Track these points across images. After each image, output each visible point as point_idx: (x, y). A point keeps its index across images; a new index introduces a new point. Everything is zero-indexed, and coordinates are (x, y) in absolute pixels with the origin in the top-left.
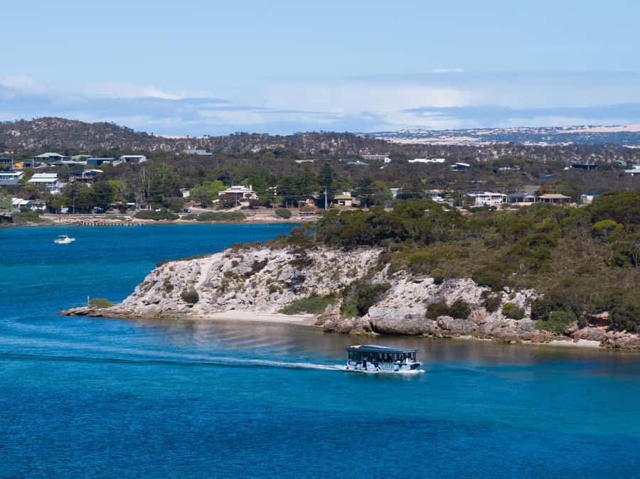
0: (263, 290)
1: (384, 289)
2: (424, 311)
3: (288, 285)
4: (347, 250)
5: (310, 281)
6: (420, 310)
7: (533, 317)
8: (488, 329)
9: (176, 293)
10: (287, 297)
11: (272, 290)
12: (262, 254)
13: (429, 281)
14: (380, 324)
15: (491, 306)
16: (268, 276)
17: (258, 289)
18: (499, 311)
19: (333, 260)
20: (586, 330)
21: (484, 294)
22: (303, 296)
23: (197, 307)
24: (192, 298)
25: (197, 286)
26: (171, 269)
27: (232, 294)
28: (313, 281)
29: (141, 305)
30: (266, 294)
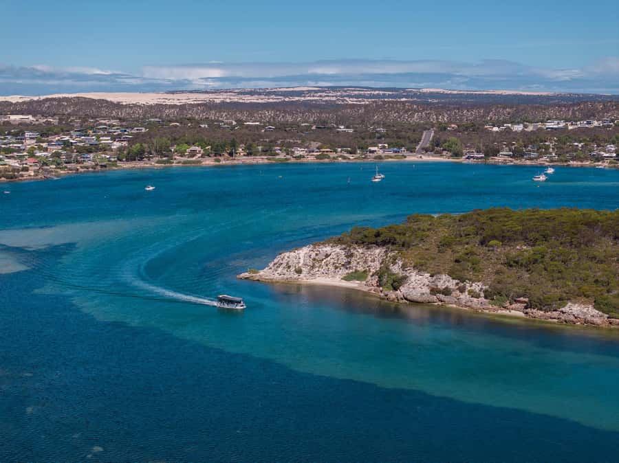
0: (331, 268)
1: (405, 278)
2: (428, 291)
3: (343, 265)
4: (368, 248)
5: (354, 264)
6: (426, 290)
7: (486, 297)
8: (463, 302)
9: (293, 269)
10: (344, 272)
11: (336, 268)
12: (328, 249)
13: (427, 275)
14: (409, 297)
15: (462, 290)
16: (332, 261)
17: (329, 266)
18: (467, 293)
19: (362, 253)
20: (513, 306)
21: (457, 284)
22: (351, 271)
23: (302, 275)
24: (299, 271)
25: (300, 265)
26: (288, 257)
27: (317, 269)
28: (355, 264)
29: (277, 275)
30: (333, 270)
